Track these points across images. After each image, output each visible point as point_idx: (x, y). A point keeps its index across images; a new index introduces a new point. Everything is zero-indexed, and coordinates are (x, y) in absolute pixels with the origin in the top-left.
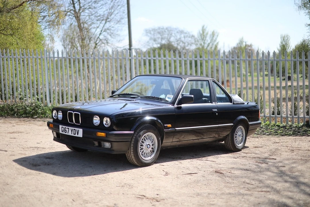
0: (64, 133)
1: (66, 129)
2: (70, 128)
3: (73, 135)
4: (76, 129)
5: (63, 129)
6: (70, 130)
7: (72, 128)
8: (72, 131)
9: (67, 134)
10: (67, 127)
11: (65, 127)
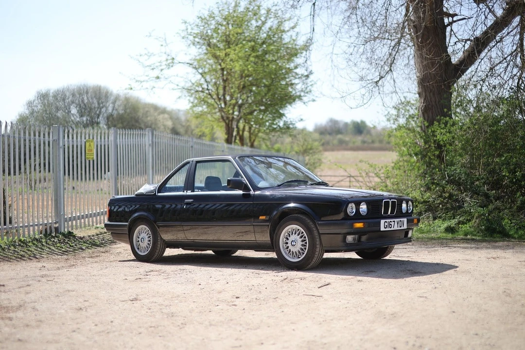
0: (389, 229)
1: (391, 223)
2: (396, 220)
3: (399, 228)
4: (402, 219)
5: (386, 224)
6: (396, 222)
7: (398, 220)
8: (398, 224)
9: (392, 229)
10: (392, 220)
11: (389, 220)
